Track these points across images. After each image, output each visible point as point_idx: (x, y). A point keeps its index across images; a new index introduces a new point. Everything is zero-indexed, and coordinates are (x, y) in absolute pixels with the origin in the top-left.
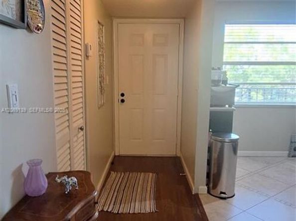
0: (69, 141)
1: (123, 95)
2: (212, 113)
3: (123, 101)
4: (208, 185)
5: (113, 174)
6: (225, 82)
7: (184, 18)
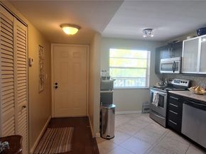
0: (14, 116)
1: (56, 84)
2: (101, 94)
3: (56, 87)
4: (100, 132)
5: (49, 130)
6: (109, 78)
7: (89, 45)
